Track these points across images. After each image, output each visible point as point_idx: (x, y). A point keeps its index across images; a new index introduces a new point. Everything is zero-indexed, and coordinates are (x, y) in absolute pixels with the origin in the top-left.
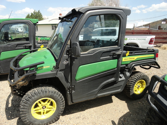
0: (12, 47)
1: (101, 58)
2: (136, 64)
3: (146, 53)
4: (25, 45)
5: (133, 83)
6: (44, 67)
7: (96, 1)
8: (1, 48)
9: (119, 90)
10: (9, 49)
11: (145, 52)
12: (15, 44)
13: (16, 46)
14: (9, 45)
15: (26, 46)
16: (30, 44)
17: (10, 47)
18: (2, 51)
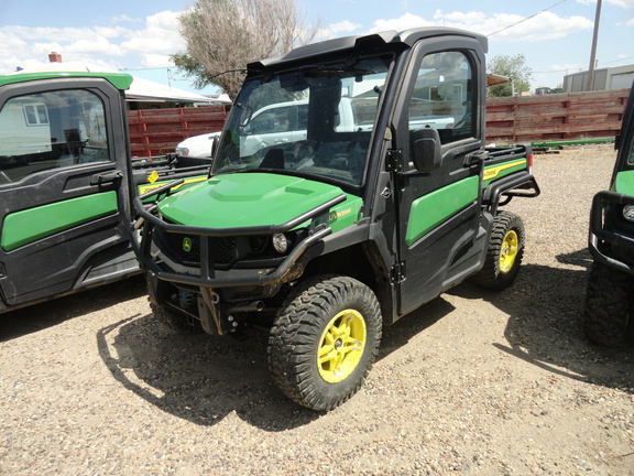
0: (50, 188)
1: (451, 174)
2: (502, 187)
3: (510, 156)
4: (99, 175)
5: (499, 241)
6: (339, 214)
7: (210, 5)
8: (5, 196)
9: (478, 264)
10: (38, 199)
11: (509, 153)
12: (59, 177)
13: (62, 182)
14: (34, 181)
15: (101, 181)
16: (116, 172)
17: (41, 191)
18: (8, 211)
